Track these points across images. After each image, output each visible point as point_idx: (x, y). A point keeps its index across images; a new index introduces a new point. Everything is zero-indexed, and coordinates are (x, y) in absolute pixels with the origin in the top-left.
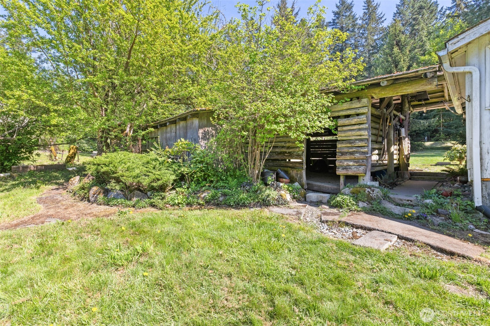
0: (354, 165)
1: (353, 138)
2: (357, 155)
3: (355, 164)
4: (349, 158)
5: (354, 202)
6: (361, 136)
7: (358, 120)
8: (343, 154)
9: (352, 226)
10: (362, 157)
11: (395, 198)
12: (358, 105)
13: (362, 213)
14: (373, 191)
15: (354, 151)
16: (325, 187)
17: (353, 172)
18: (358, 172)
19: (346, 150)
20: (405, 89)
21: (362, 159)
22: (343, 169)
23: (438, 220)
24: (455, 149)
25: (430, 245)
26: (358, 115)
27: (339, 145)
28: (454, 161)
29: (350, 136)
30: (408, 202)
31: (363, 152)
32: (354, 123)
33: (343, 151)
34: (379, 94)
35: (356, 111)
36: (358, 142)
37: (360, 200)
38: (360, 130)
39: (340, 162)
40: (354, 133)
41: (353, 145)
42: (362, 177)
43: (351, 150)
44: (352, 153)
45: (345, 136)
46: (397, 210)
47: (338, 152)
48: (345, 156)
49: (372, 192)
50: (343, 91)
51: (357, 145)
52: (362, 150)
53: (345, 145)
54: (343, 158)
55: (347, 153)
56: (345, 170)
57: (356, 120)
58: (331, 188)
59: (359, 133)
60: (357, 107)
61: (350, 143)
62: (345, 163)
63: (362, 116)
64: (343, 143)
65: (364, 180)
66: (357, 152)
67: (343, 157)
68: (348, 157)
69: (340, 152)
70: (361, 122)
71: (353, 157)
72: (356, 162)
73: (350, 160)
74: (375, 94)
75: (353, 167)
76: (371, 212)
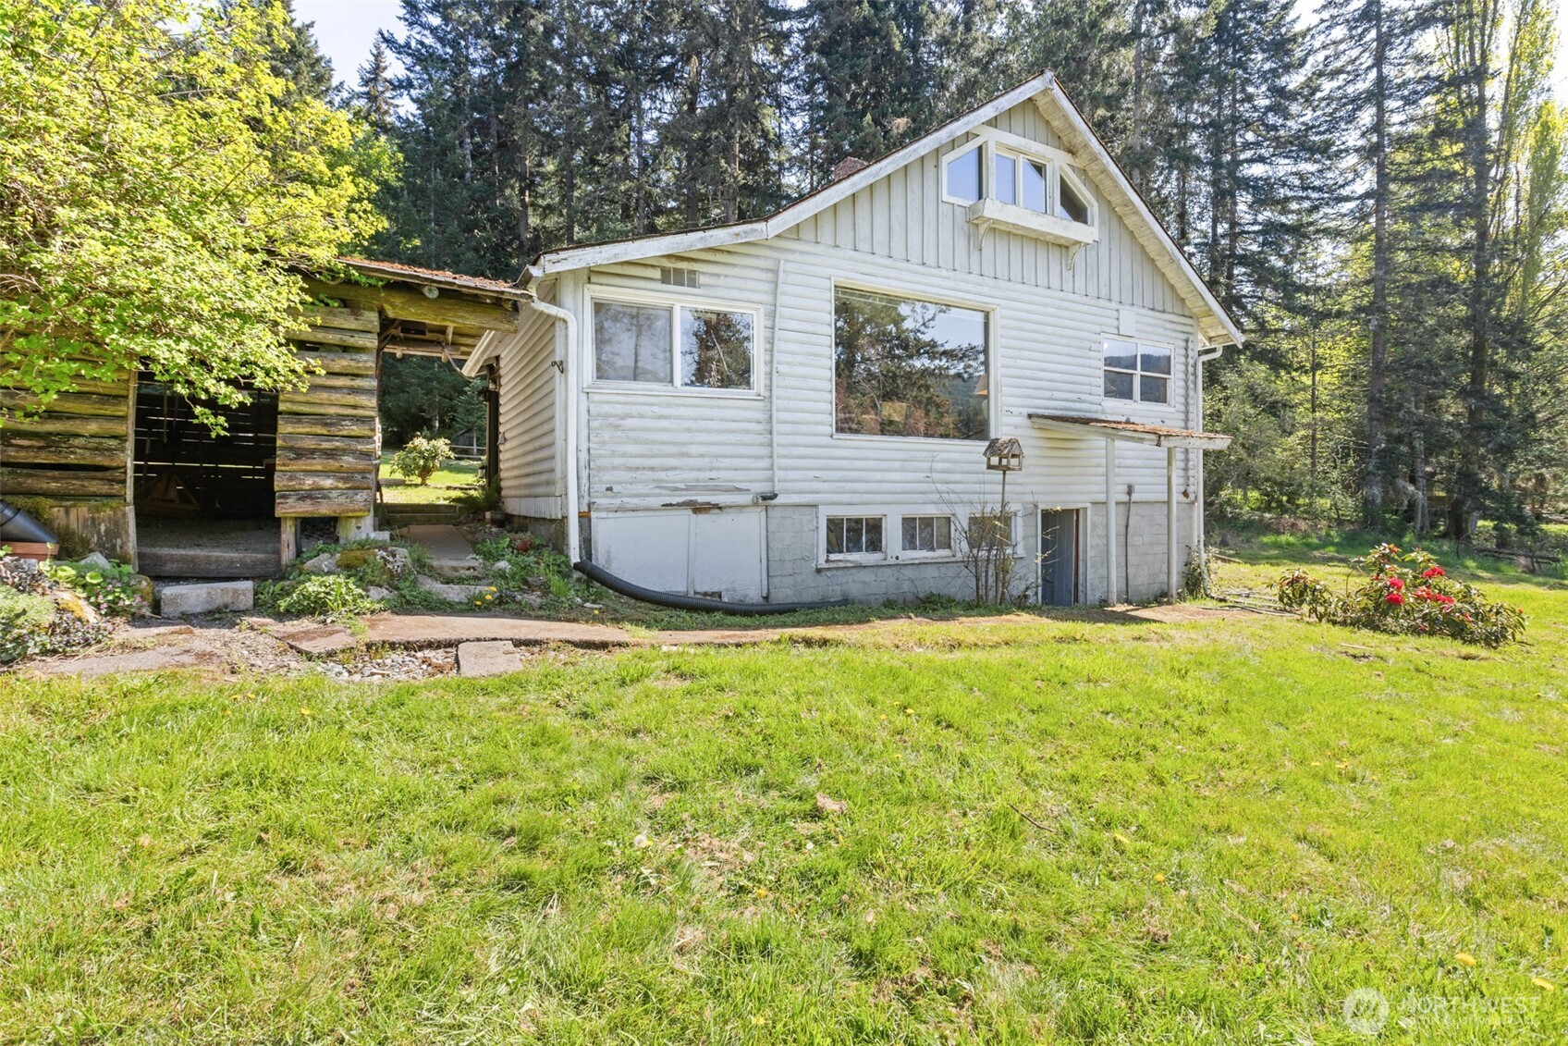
0: (336, 488)
1: (332, 410)
2: (348, 461)
3: (340, 485)
4: (320, 468)
5: (360, 591)
6: (355, 407)
7: (353, 364)
8: (300, 454)
9: (406, 649)
10: (361, 465)
11: (441, 567)
12: (351, 324)
13: (386, 615)
14: (394, 556)
15: (336, 449)
16: (218, 560)
17: (335, 507)
18: (351, 506)
19: (309, 443)
20: (462, 317)
21: (362, 472)
22: (302, 498)
23: (534, 598)
24: (415, 448)
25: (568, 642)
26: (346, 349)
27: (284, 428)
28: (412, 478)
29: (321, 404)
30: (468, 573)
31: (362, 453)
32: (337, 370)
33: (300, 444)
34: (402, 309)
35: (345, 338)
36: (348, 423)
37: (371, 583)
38: (354, 391)
39: (291, 479)
40: (335, 397)
41: (334, 430)
42: (354, 521)
43: (326, 445)
44: (331, 454)
45: (308, 403)
46: (455, 593)
47: (283, 448)
48: (308, 461)
49: (391, 559)
50: (320, 273)
51: (345, 433)
52: (359, 447)
53: (308, 430)
54: (301, 465)
55: (313, 451)
56: (309, 501)
57: (345, 363)
58: (240, 561)
59: (351, 399)
60: (347, 326)
61: (326, 425)
62: (309, 482)
63: (364, 357)
64: (299, 421)
65: (359, 528)
66: (345, 451)
67: (300, 462)
68: (317, 464)
69: (291, 449)
70: (357, 372)
71: (333, 464)
72: (345, 480)
73: (326, 473)
74: (394, 306)
75: (334, 494)
76: (405, 606)
